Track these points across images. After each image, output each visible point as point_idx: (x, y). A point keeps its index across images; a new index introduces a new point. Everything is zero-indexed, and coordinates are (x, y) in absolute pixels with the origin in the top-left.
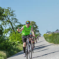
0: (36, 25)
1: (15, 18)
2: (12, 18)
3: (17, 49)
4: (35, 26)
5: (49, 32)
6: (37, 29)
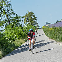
1: (11, 9)
2: (8, 9)
3: (14, 45)
4: (33, 17)
5: (48, 24)
6: (36, 20)
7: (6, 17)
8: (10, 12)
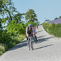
0: (34, 13)
1: (13, 7)
2: (10, 7)
3: (16, 40)
4: (33, 15)
5: (47, 20)
6: (36, 17)
7: (8, 14)
8: (12, 10)
